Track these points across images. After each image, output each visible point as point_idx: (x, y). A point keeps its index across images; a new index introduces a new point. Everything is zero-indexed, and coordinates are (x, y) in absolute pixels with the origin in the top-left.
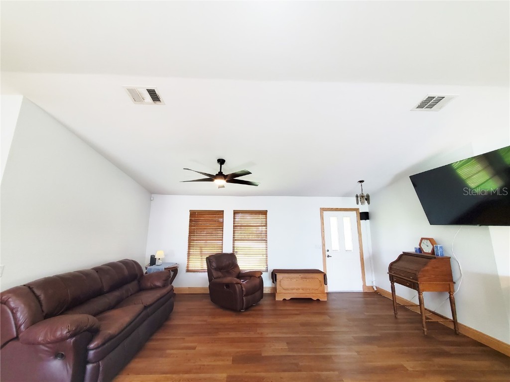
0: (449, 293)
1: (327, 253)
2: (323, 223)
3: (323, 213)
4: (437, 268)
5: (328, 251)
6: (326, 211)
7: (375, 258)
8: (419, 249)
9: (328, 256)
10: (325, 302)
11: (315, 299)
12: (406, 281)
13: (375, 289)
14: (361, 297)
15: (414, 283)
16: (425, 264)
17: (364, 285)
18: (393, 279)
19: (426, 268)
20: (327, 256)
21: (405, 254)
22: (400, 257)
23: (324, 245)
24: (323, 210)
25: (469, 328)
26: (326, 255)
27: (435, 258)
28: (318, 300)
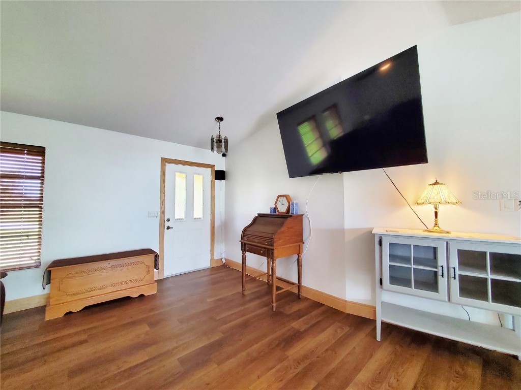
0: (298, 255)
1: (167, 224)
2: (163, 181)
3: (165, 165)
4: (292, 228)
5: (168, 220)
6: (169, 163)
7: (226, 226)
8: (275, 208)
9: (168, 228)
10: (152, 297)
11: (135, 295)
12: (259, 248)
13: (224, 261)
14: (207, 276)
15: (269, 250)
16: (282, 225)
17: (212, 259)
18: (245, 248)
19: (283, 229)
20: (166, 227)
21: (260, 216)
22: (255, 220)
23: (163, 212)
24: (164, 161)
25: (311, 289)
26: (164, 225)
27: (291, 216)
28: (142, 296)
